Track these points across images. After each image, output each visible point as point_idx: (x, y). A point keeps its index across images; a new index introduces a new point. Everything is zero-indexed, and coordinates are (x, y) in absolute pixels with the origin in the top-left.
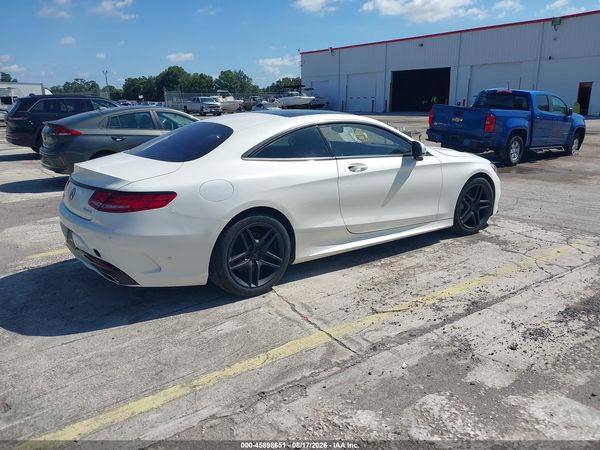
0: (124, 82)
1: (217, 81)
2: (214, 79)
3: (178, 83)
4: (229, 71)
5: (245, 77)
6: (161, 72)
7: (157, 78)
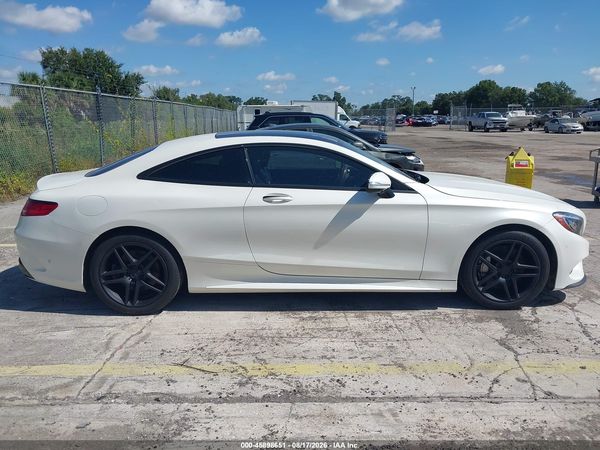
0: (433, 97)
1: (531, 95)
2: (528, 92)
3: (487, 98)
4: (549, 83)
5: (568, 89)
6: (471, 87)
7: (466, 93)
